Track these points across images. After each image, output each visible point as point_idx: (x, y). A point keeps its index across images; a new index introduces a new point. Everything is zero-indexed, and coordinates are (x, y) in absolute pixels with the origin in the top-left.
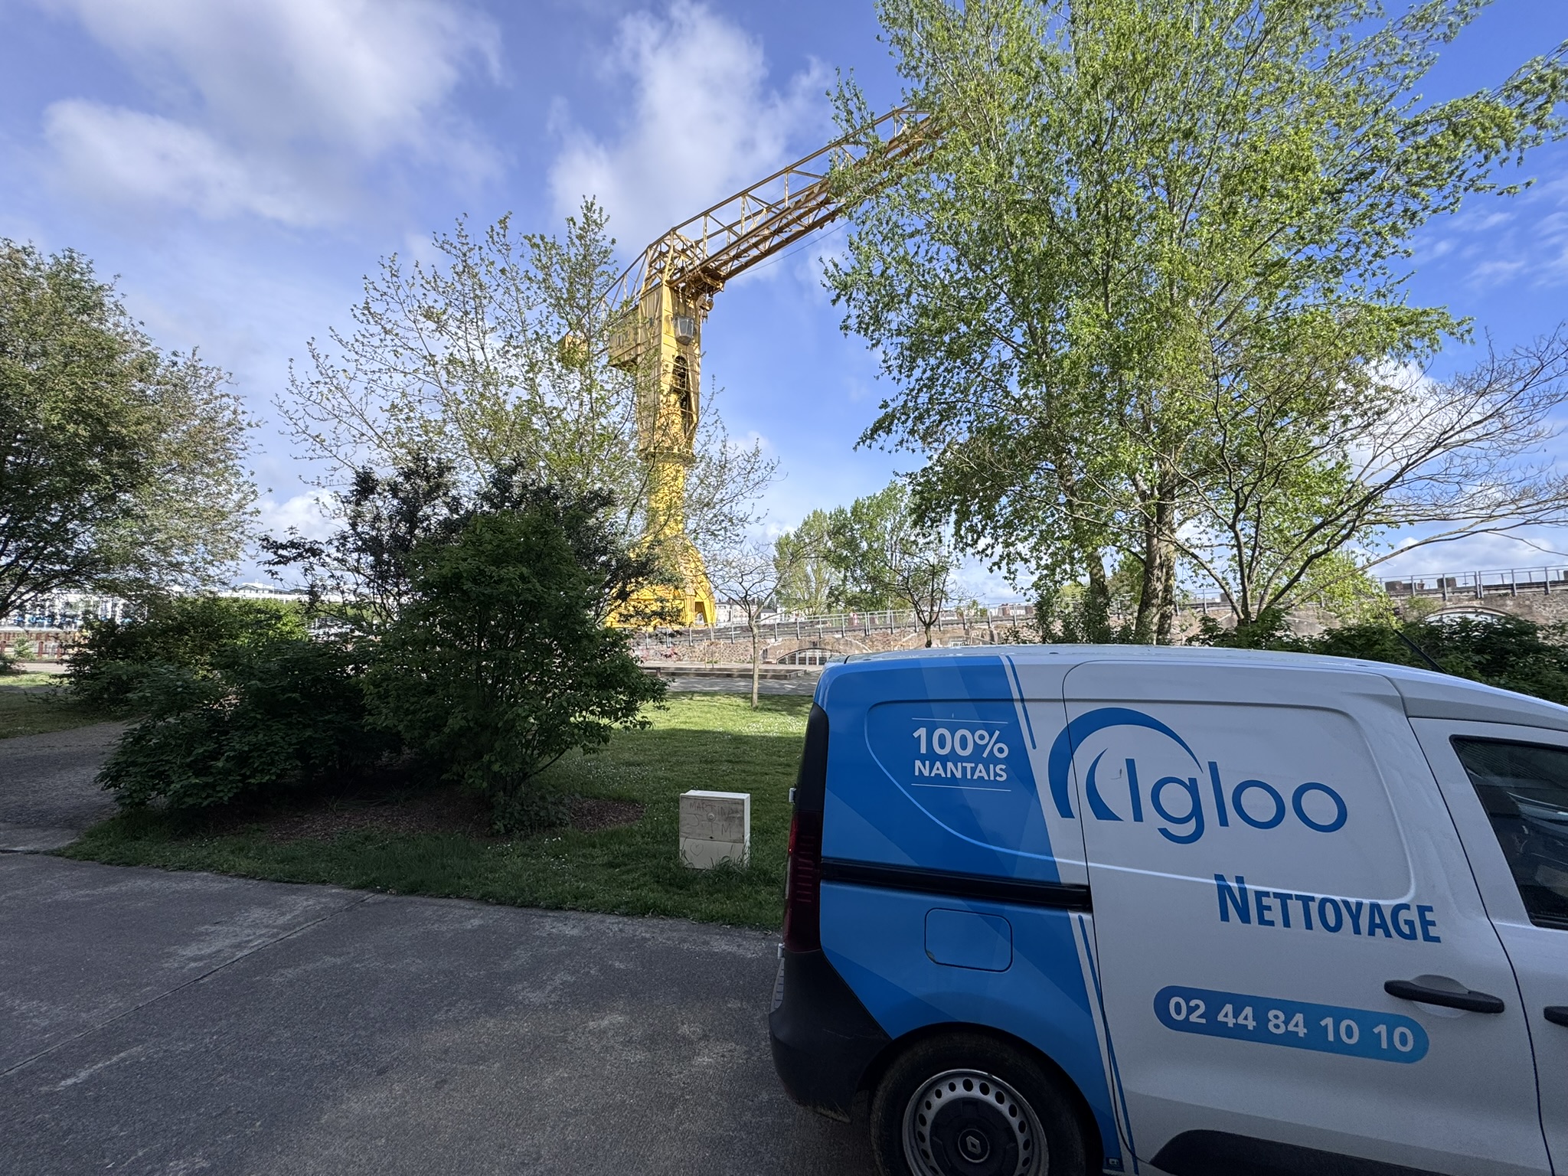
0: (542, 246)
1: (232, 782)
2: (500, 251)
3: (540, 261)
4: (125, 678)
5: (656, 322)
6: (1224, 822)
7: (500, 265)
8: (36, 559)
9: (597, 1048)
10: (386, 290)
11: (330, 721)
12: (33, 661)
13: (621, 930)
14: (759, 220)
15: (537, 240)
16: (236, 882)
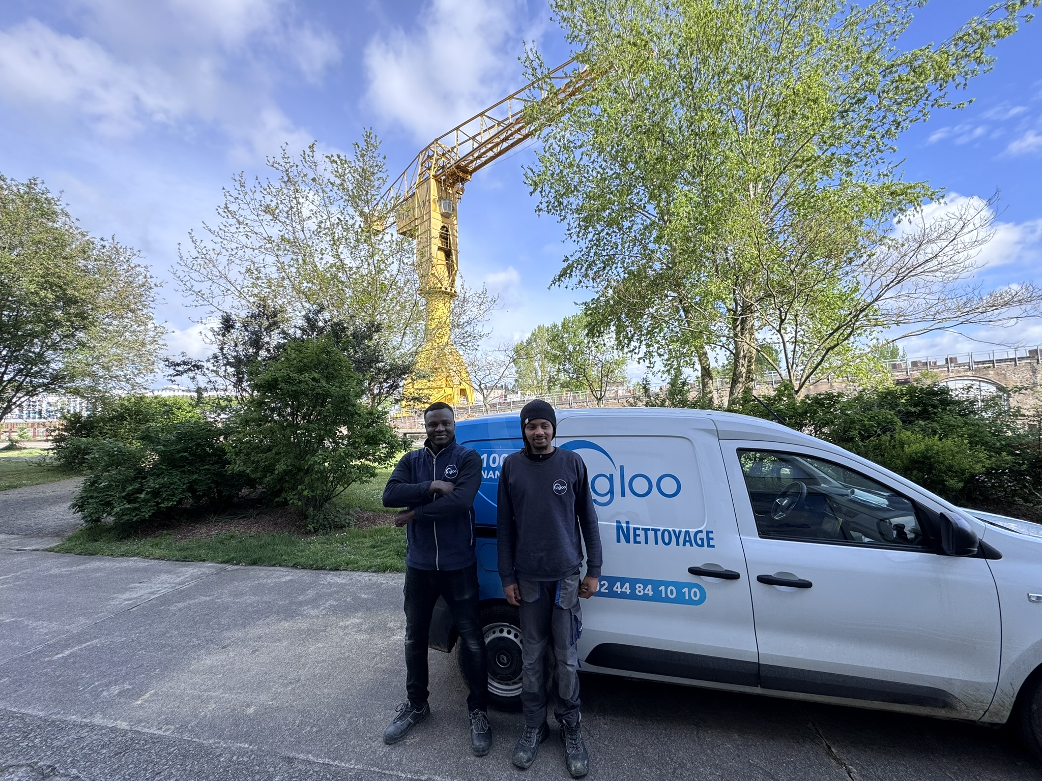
0: (339, 162)
1: (151, 506)
2: (310, 167)
3: (338, 172)
4: (83, 447)
5: (427, 203)
6: (623, 494)
7: (311, 175)
8: (26, 376)
9: (341, 634)
10: (238, 196)
11: (209, 470)
12: (29, 441)
13: (370, 580)
14: (493, 132)
15: (336, 158)
16: (153, 562)
